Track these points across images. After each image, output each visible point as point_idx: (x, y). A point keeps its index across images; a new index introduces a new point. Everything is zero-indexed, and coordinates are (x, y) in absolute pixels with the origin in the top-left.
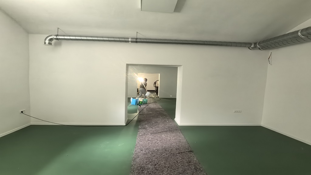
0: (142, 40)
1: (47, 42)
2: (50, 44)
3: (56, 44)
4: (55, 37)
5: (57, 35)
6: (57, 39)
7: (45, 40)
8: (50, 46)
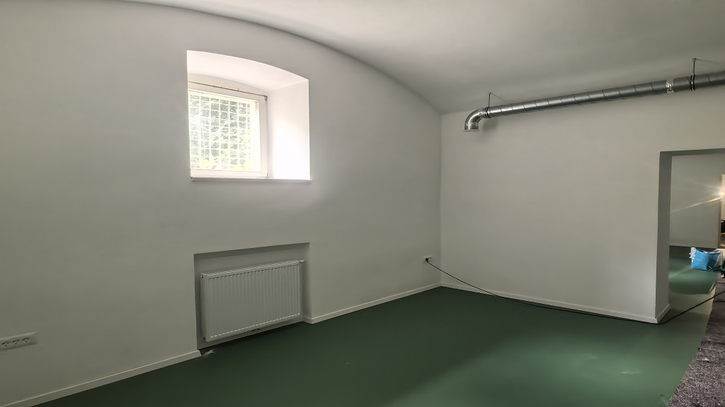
0: (712, 79)
1: (469, 125)
2: (474, 128)
3: (486, 128)
4: (484, 113)
5: (487, 109)
6: (488, 116)
7: (467, 121)
8: (475, 133)
